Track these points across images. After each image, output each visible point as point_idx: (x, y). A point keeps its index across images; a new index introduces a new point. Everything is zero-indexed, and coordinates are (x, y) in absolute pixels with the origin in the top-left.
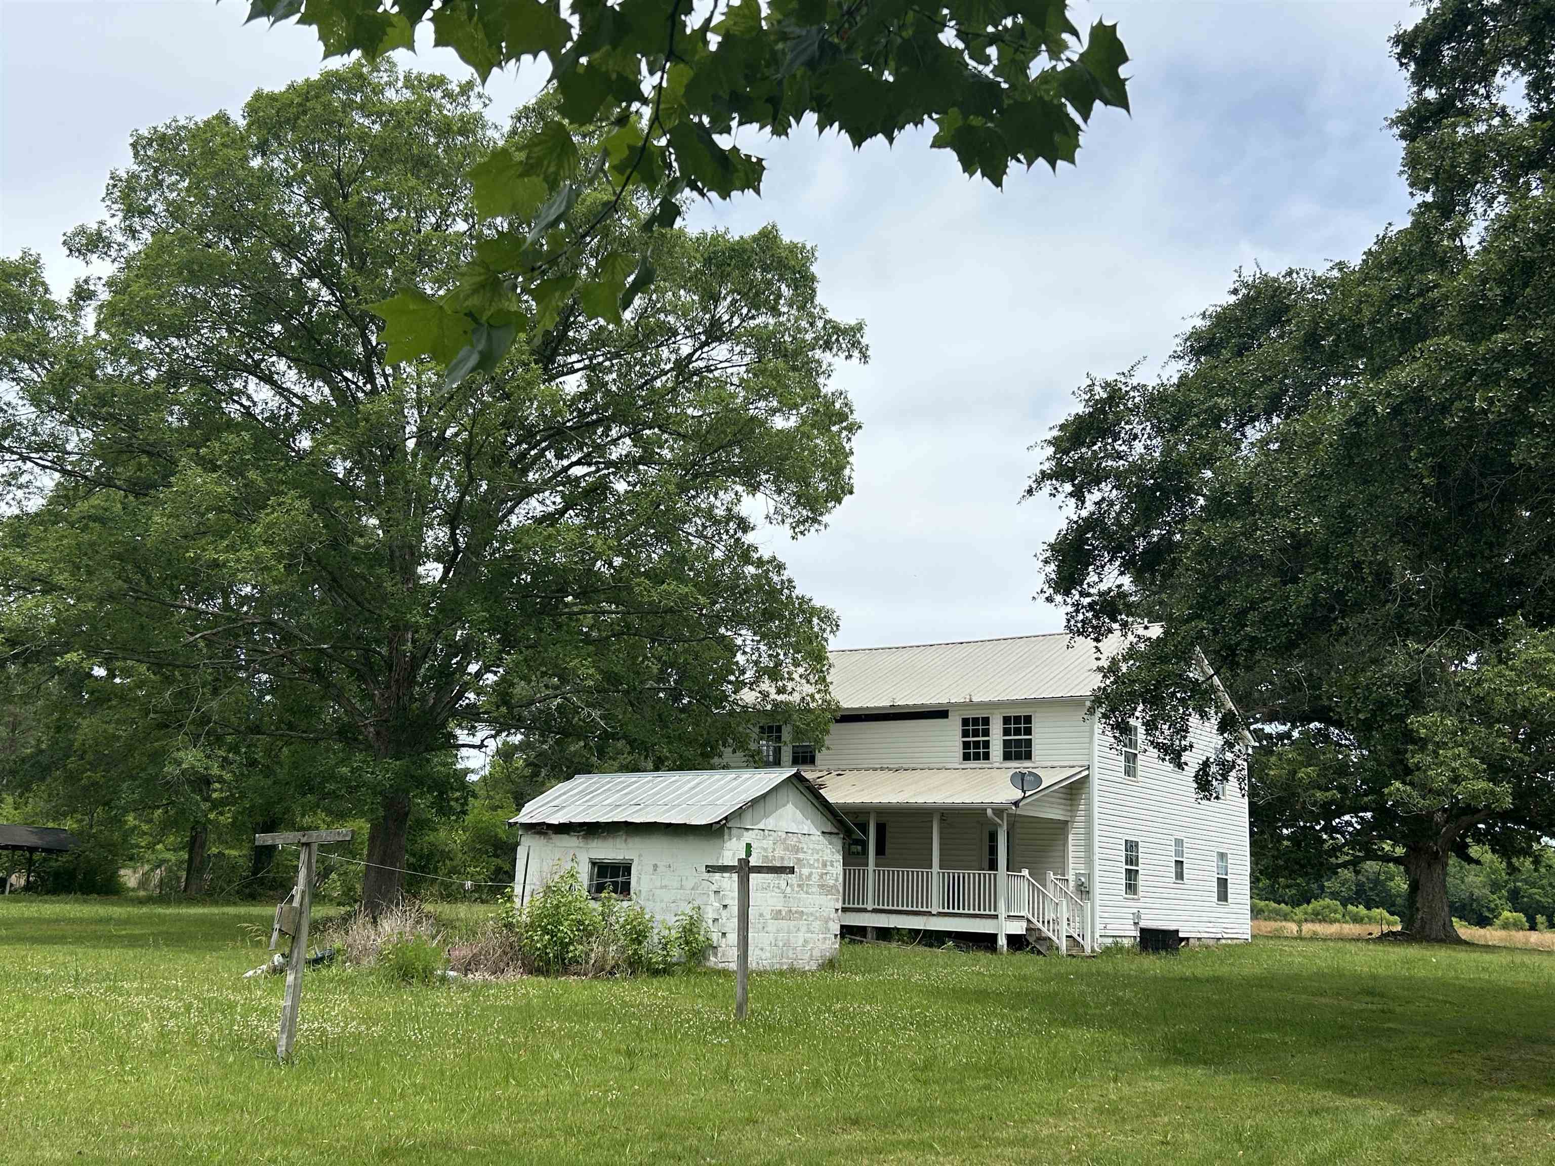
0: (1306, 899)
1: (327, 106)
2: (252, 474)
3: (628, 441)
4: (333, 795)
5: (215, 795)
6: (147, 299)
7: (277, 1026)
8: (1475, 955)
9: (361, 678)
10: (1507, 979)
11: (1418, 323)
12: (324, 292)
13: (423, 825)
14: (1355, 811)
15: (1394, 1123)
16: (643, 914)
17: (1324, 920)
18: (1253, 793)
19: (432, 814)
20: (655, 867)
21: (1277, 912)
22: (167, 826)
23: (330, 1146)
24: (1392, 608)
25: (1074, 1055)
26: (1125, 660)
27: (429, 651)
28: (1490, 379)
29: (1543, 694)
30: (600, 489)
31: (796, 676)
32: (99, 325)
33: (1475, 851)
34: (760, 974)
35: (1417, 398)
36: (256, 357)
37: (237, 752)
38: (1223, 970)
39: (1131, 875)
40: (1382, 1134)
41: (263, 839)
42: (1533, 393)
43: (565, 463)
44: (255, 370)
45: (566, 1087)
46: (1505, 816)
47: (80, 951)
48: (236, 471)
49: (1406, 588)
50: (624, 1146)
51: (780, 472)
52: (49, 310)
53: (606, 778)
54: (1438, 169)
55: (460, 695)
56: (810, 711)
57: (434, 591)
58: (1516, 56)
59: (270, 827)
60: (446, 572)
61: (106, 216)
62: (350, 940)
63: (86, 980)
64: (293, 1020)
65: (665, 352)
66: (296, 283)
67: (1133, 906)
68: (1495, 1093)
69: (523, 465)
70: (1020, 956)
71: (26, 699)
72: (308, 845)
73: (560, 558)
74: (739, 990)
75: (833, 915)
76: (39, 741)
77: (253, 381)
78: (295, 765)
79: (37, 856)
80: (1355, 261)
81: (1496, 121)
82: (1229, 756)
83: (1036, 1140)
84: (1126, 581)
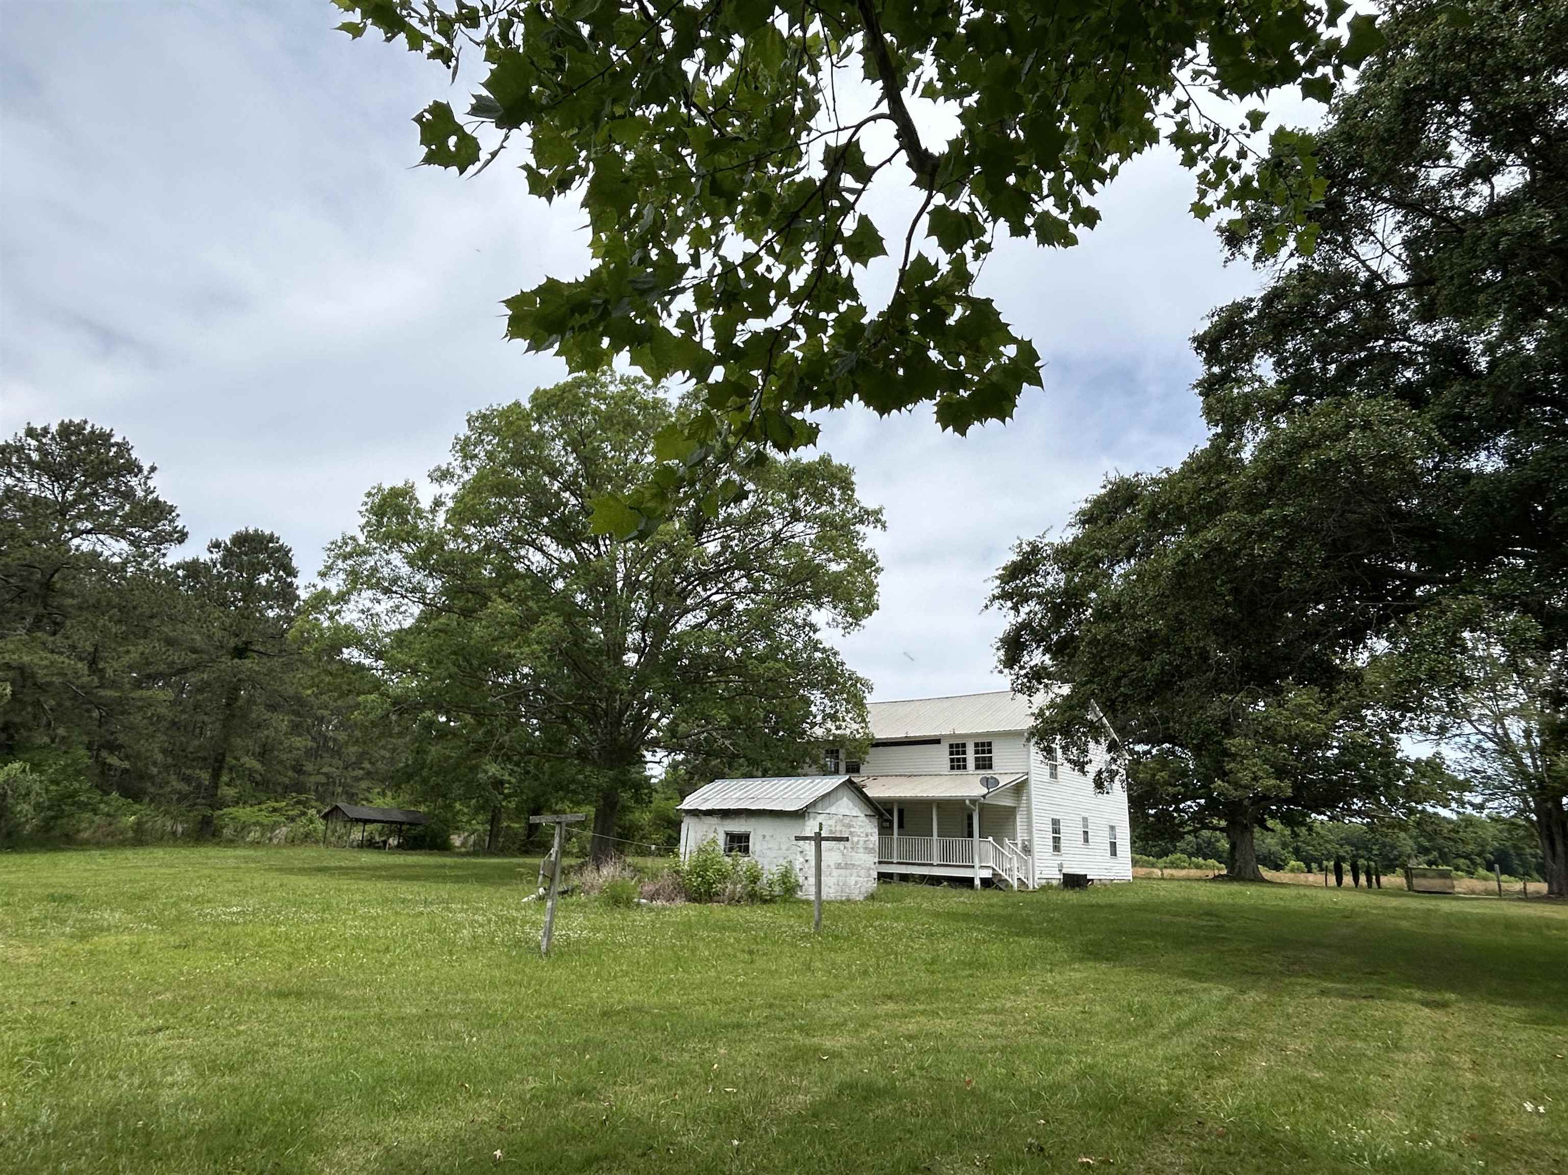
0: (1164, 853)
1: (575, 395)
2: (531, 603)
3: (744, 580)
4: (574, 792)
5: (506, 791)
6: (473, 506)
7: (541, 933)
8: (1274, 890)
9: (590, 722)
10: (1295, 905)
11: (1217, 504)
12: (572, 498)
13: (626, 809)
14: (1193, 799)
15: (1229, 1000)
16: (756, 865)
17: (1177, 867)
18: (1130, 788)
19: (632, 803)
20: (764, 836)
21: (1148, 862)
22: (477, 810)
23: (572, 1008)
24: (1211, 675)
25: (1024, 955)
26: (1048, 708)
27: (629, 705)
28: (1263, 536)
29: (1308, 726)
30: (728, 608)
31: (847, 719)
32: (447, 521)
33: (1270, 823)
34: (829, 902)
35: (1218, 548)
36: (534, 536)
37: (519, 766)
38: (1114, 900)
39: (1056, 840)
40: (1223, 1006)
41: (534, 819)
42: (1290, 544)
43: (709, 593)
44: (532, 543)
45: (712, 973)
46: (1288, 801)
47: (428, 885)
48: (522, 601)
49: (1219, 662)
50: (748, 1011)
51: (835, 596)
52: (419, 513)
53: (735, 782)
54: (1223, 414)
55: (648, 731)
56: (856, 740)
57: (632, 670)
58: (1266, 347)
59: (537, 812)
60: (640, 658)
61: (452, 460)
62: (583, 880)
63: (431, 903)
64: (550, 930)
65: (766, 528)
66: (557, 494)
67: (1058, 860)
68: (1292, 979)
69: (684, 595)
70: (988, 892)
71: (401, 735)
72: (559, 823)
73: (705, 650)
74: (816, 913)
75: (873, 866)
76: (407, 759)
77: (531, 549)
78: (552, 775)
79: (404, 827)
80: (1176, 467)
81: (1257, 385)
82: (1114, 767)
83: (1003, 1011)
84: (1047, 659)
